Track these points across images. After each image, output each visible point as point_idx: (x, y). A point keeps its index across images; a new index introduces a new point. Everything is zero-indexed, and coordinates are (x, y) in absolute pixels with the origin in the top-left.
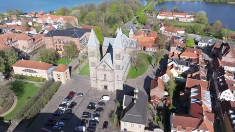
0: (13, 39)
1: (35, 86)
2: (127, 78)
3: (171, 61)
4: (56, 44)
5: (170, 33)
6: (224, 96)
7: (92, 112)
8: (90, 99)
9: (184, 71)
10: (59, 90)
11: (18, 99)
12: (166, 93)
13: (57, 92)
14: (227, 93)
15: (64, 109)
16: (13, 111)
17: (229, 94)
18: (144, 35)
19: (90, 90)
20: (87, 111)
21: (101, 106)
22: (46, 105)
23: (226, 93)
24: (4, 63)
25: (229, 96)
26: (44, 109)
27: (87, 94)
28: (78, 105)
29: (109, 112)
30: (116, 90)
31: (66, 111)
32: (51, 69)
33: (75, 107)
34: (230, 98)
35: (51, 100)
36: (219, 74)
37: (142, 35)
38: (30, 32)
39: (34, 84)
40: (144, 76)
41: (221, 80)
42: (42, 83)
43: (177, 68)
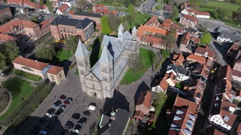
0: (19, 27)
1: (30, 85)
2: (121, 83)
3: (171, 69)
4: (61, 33)
5: (189, 21)
6: (214, 119)
7: (75, 122)
8: (78, 106)
9: (183, 80)
10: (52, 92)
11: (13, 99)
12: (153, 109)
13: (50, 95)
14: (218, 118)
15: (50, 116)
16: (6, 114)
17: (219, 119)
18: (157, 24)
19: (80, 95)
20: (71, 120)
21: (85, 116)
22: (36, 109)
23: (216, 117)
24: (5, 60)
25: (219, 121)
26: (33, 113)
27: (76, 100)
28: (64, 111)
29: (92, 124)
30: (105, 97)
31: (52, 117)
32: (46, 69)
33: (62, 114)
34: (220, 122)
35: (42, 103)
36: (219, 90)
37: (154, 25)
38: (43, 10)
39: (31, 83)
40: (139, 82)
41: (217, 99)
42: (38, 82)
43: (174, 78)
